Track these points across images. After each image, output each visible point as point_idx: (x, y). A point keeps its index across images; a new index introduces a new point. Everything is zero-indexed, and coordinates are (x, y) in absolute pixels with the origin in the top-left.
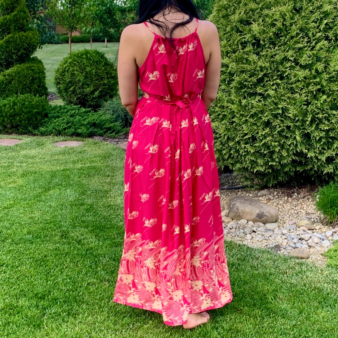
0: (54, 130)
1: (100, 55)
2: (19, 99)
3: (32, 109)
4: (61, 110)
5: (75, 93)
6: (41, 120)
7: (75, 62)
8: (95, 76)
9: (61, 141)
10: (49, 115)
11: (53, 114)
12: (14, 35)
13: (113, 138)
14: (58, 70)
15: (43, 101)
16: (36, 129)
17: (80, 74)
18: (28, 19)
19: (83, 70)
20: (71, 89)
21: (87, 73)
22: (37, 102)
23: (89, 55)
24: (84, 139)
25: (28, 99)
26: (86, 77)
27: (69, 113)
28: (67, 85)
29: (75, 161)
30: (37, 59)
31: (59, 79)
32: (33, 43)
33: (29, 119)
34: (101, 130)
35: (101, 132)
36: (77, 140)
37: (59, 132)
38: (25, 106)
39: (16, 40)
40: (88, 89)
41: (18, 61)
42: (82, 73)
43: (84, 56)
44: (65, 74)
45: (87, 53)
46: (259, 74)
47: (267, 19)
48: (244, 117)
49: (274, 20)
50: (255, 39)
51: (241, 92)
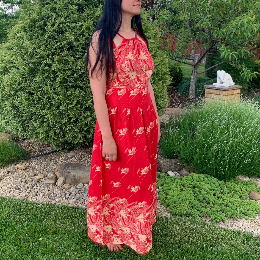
46: (78, 72)
47: (76, 31)
48: (69, 105)
49: (82, 31)
50: (68, 45)
51: (64, 86)
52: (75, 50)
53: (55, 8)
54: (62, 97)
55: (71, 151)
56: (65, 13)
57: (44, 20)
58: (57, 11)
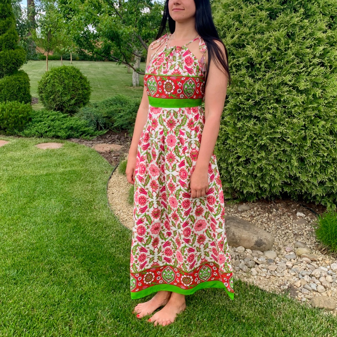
0: (37, 133)
1: (77, 70)
2: (7, 105)
3: (18, 114)
4: (42, 115)
5: (55, 101)
6: (26, 123)
7: (55, 76)
8: (72, 87)
9: (42, 143)
10: (33, 120)
11: (36, 118)
12: (5, 52)
13: (87, 140)
14: (41, 81)
15: (28, 108)
16: (21, 131)
17: (60, 85)
18: (17, 39)
19: (62, 82)
20: (52, 97)
21: (66, 85)
22: (23, 108)
23: (67, 70)
24: (63, 141)
25: (15, 105)
26: (64, 88)
27: (49, 118)
28: (49, 94)
29: (57, 165)
30: (23, 72)
31: (42, 88)
32: (21, 59)
33: (15, 122)
34: (77, 133)
35: (77, 135)
36: (57, 142)
37: (41, 134)
38: (12, 111)
39: (6, 56)
40: (66, 98)
41: (7, 73)
42: (61, 84)
43: (63, 71)
44: (47, 85)
45: (66, 69)
46: (255, 97)
47: (261, 44)
48: (239, 140)
49: (269, 44)
50: (248, 63)
51: (235, 114)
52: (256, 69)
53: (239, 16)
54: (230, 128)
55: (244, 204)
56: (251, 20)
57: (223, 31)
58: (242, 19)
